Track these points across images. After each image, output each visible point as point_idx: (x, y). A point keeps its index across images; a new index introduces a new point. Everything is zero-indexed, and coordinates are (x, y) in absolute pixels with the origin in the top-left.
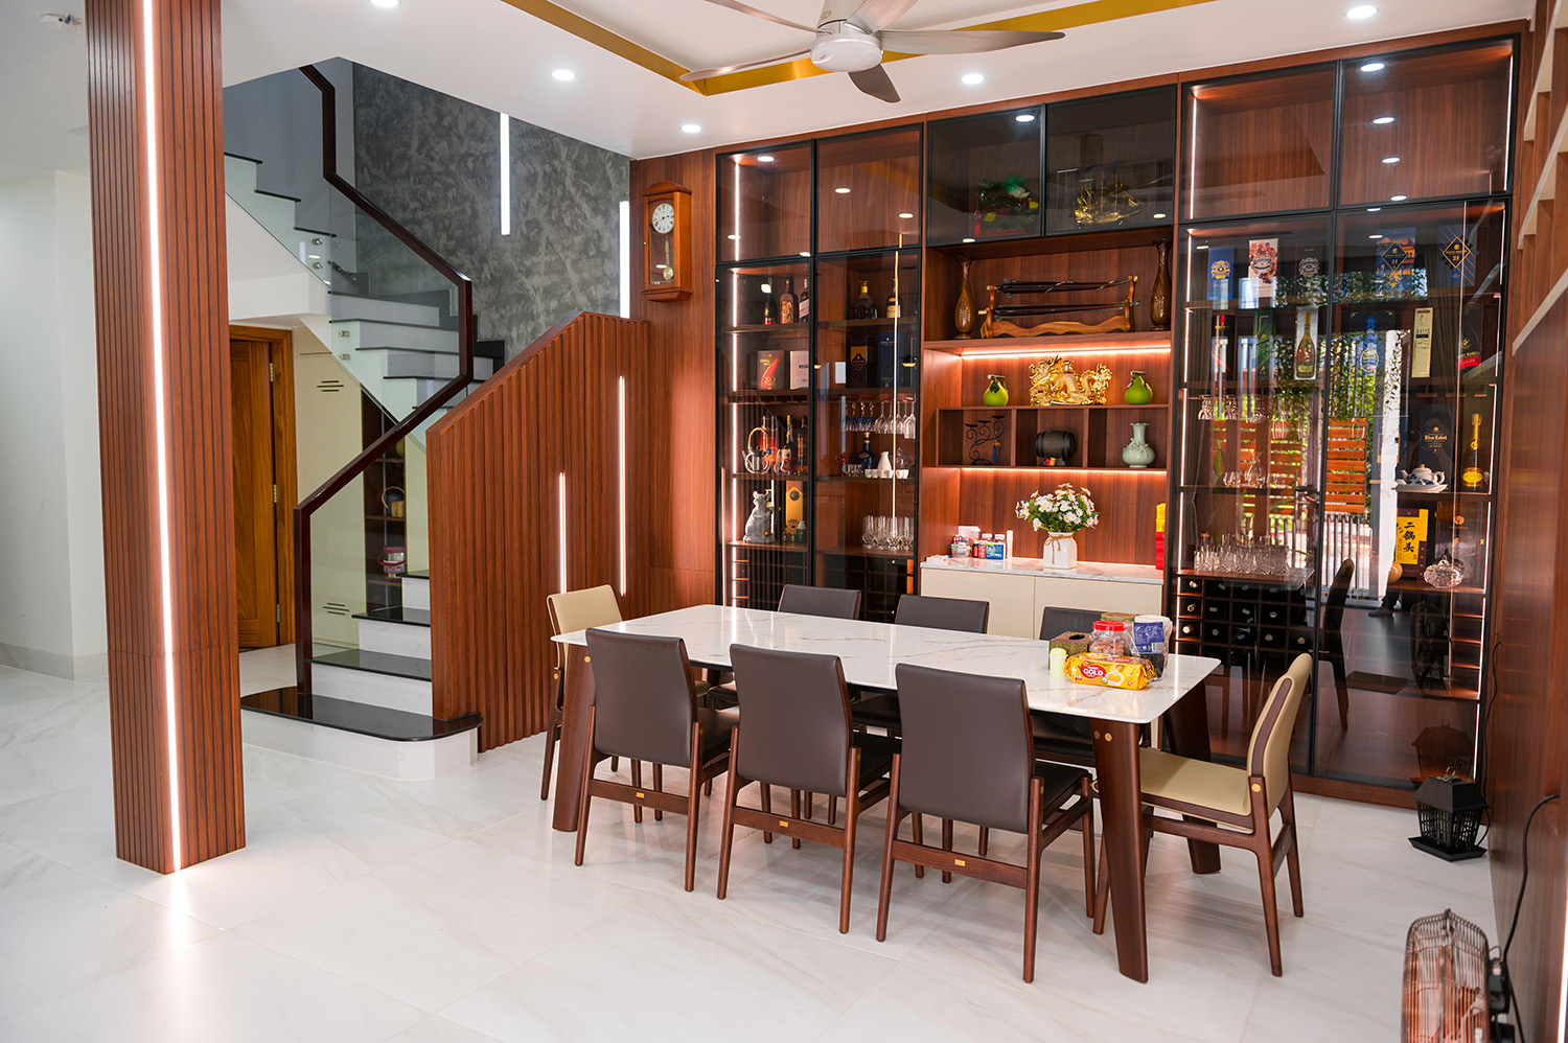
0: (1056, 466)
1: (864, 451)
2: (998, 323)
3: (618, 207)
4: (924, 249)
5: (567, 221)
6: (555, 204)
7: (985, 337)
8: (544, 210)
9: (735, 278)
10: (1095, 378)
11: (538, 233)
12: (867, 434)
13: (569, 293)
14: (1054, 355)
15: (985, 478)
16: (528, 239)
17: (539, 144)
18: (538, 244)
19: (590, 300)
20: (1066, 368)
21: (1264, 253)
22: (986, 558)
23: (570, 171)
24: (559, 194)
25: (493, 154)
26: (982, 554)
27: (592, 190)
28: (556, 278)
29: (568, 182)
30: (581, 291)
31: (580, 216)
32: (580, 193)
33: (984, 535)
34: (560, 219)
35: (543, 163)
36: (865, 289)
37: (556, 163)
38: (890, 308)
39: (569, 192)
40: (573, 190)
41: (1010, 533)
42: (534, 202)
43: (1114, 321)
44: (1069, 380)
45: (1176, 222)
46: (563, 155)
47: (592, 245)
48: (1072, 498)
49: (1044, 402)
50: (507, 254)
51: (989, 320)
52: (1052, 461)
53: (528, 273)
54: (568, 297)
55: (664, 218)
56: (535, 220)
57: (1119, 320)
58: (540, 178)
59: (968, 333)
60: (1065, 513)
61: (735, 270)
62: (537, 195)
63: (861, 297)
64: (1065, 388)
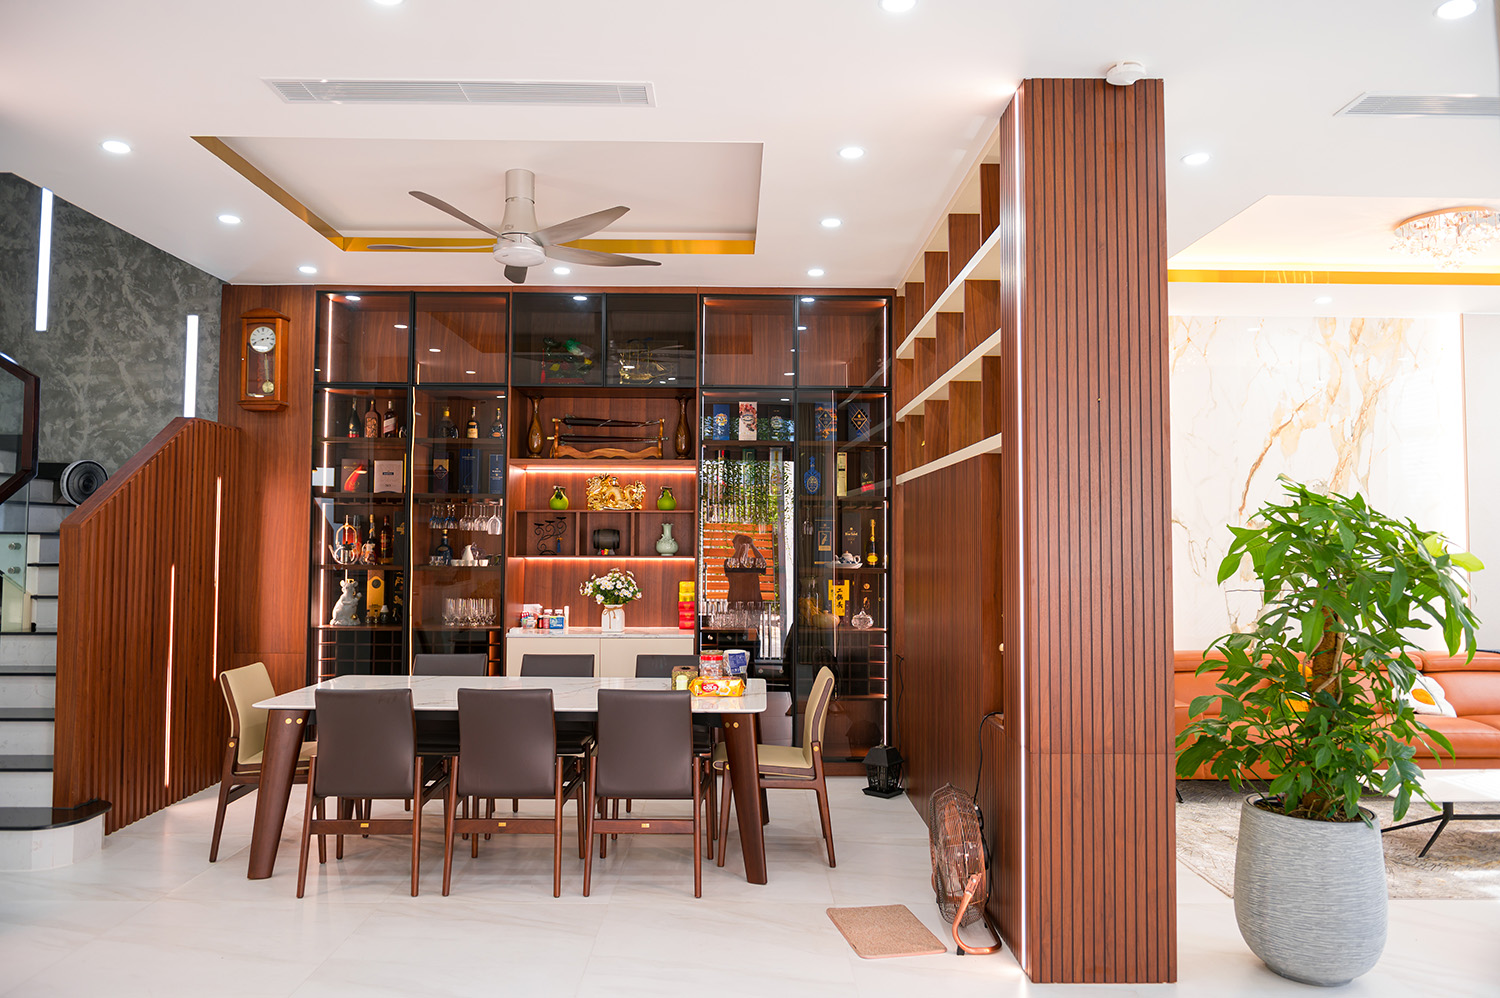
0: (609, 555)
1: (443, 545)
2: (562, 447)
3: (186, 319)
4: (510, 388)
5: (123, 326)
6: (108, 308)
7: (553, 457)
8: (95, 312)
9: (327, 395)
10: (635, 490)
11: (85, 334)
12: (446, 531)
13: (122, 394)
14: (604, 472)
15: (545, 565)
16: (71, 338)
17: (90, 249)
18: (84, 344)
19: (147, 402)
20: (614, 483)
21: (748, 411)
22: (549, 628)
23: (128, 279)
24: (114, 299)
25: (29, 251)
26: (546, 625)
27: (154, 300)
28: (105, 378)
29: (125, 289)
30: (136, 393)
31: (139, 323)
32: (139, 302)
33: (546, 611)
34: (113, 324)
35: (95, 268)
36: (447, 414)
37: (111, 270)
38: (470, 430)
39: (126, 299)
40: (131, 298)
41: (567, 608)
42: (81, 303)
43: (650, 451)
44: (616, 492)
45: (698, 386)
46: (121, 263)
47: (152, 351)
48: (623, 578)
49: (599, 507)
50: (42, 350)
51: (556, 444)
52: (606, 551)
53: (69, 371)
54: (120, 398)
55: (262, 340)
56: (81, 320)
57: (653, 450)
58: (90, 282)
59: (538, 454)
60: (620, 590)
61: (327, 389)
62: (85, 298)
63: (444, 419)
64: (613, 497)
